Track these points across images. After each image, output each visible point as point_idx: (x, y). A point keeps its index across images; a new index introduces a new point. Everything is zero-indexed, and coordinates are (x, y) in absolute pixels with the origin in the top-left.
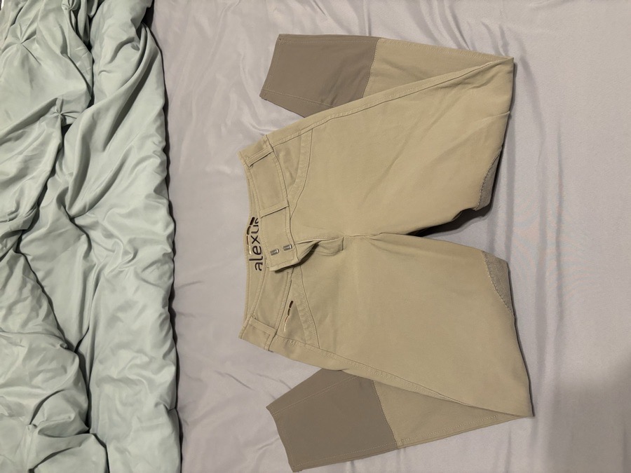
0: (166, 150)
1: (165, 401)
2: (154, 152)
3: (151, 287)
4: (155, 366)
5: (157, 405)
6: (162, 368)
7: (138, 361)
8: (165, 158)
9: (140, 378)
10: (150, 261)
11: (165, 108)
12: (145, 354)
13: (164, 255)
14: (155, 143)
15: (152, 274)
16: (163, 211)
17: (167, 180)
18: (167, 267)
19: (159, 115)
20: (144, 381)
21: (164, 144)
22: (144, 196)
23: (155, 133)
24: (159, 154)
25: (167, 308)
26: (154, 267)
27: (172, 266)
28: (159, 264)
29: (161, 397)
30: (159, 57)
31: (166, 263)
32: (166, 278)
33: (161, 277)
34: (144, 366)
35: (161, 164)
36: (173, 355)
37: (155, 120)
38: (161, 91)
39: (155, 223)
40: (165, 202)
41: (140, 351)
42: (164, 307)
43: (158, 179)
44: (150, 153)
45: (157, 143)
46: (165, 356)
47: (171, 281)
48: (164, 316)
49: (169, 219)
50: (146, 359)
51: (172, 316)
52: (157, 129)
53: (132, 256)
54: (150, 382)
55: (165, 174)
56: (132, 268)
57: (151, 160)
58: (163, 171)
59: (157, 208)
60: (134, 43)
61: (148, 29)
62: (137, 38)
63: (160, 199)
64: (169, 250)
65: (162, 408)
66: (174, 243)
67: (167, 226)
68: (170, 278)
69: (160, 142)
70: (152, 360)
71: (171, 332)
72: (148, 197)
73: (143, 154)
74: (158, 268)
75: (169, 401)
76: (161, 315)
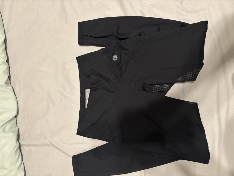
0: (8, 61)
2: (3, 62)
17: (9, 77)
21: (6, 58)
33: (11, 128)
48: (17, 147)
52: (3, 50)
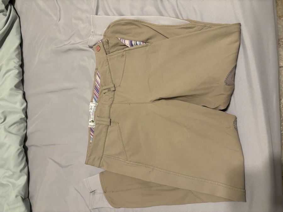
1: (21, 194)
3: (13, 135)
4: (16, 176)
5: (17, 196)
6: (20, 177)
7: (7, 174)
8: (21, 70)
9: (8, 183)
10: (13, 122)
11: (21, 45)
12: (11, 171)
13: (21, 119)
14: (15, 62)
15: (14, 129)
16: (20, 97)
18: (23, 125)
19: (17, 48)
20: (10, 184)
22: (9, 89)
23: (15, 57)
24: (17, 68)
25: (22, 146)
26: (15, 125)
27: (26, 124)
28: (18, 124)
29: (19, 192)
30: (18, 20)
31: (22, 123)
32: (22, 131)
34: (10, 177)
35: (19, 73)
36: (26, 170)
37: (15, 51)
38: (19, 36)
39: (15, 103)
40: (21, 92)
41: (8, 169)
42: (20, 145)
43: (17, 81)
44: (13, 67)
45: (16, 62)
46: (21, 171)
47: (25, 132)
49: (24, 101)
50: (11, 173)
51: (25, 149)
53: (3, 120)
54: (14, 185)
55: (21, 78)
56: (3, 126)
57: (13, 71)
58: (20, 77)
59: (17, 95)
60: (4, 13)
61: (12, 6)
62: (5, 10)
63: (18, 90)
64: (24, 116)
65: (20, 198)
66: (26, 113)
67: (22, 104)
68: (24, 131)
69: (18, 62)
70: (14, 173)
71: (25, 158)
72: (11, 89)
73: (9, 68)
74: (18, 126)
75: (23, 194)
76: (18, 150)
